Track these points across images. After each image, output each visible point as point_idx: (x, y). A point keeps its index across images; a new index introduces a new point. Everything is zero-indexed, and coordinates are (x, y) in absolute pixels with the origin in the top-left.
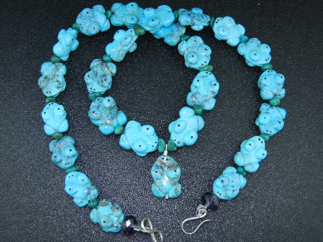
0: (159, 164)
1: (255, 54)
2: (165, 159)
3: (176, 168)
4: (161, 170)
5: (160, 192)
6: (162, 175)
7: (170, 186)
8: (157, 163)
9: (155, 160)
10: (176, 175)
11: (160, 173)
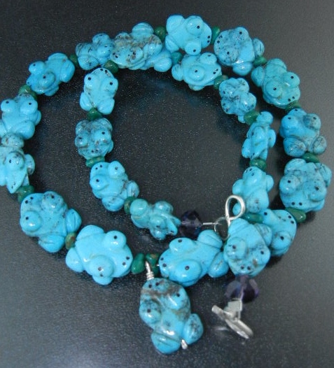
0: (148, 298)
1: (196, 71)
2: (154, 284)
3: (178, 291)
4: (155, 305)
5: (169, 341)
6: (160, 312)
7: (181, 324)
8: (145, 296)
9: (139, 295)
10: (182, 301)
11: (156, 309)
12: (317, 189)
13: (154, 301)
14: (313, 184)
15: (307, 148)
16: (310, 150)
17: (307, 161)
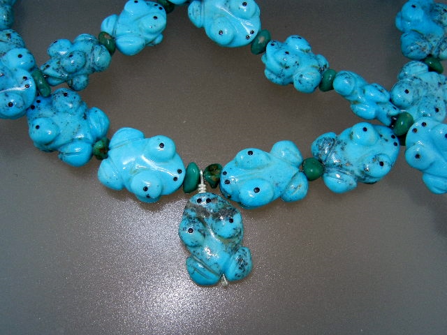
0: (193, 214)
3: (232, 215)
4: (200, 226)
6: (204, 235)
8: (190, 212)
10: (235, 229)
11: (199, 231)
12: (437, 110)
13: (200, 220)
14: (433, 103)
15: (431, 51)
16: (434, 53)
17: (431, 69)
